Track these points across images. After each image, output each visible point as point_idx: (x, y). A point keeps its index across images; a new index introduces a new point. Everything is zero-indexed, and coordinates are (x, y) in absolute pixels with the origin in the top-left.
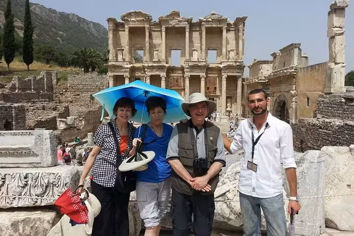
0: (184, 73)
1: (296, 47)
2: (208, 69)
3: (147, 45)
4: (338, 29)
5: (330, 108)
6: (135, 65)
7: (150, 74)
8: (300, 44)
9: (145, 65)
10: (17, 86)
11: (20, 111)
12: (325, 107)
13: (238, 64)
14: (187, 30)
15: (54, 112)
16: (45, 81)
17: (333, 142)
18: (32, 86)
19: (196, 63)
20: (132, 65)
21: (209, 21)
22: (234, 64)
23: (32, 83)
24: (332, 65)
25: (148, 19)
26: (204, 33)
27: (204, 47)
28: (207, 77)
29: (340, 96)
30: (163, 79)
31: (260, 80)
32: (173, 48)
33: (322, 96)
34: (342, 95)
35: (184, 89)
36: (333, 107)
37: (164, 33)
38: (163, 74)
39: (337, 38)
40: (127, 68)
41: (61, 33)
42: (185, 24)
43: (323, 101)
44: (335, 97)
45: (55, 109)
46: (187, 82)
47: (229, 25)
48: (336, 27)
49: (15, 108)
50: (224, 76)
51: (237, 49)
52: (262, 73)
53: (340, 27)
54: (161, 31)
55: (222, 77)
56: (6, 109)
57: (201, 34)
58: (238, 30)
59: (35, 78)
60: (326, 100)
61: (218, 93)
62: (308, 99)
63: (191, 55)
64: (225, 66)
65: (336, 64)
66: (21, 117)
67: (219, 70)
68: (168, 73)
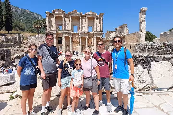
0: (79, 36)
1: (125, 26)
2: (89, 35)
3: (63, 23)
4: (143, 19)
5: (140, 50)
6: (58, 32)
7: (65, 36)
8: (127, 25)
9: (63, 32)
10: (5, 41)
11: (8, 52)
12: (138, 49)
13: (101, 32)
14: (80, 18)
15: (23, 52)
16: (18, 38)
17: (143, 62)
18: (12, 40)
19: (84, 32)
20: (57, 32)
21: (89, 15)
22: (99, 32)
23: (12, 39)
24: (141, 33)
25: (63, 13)
26: (87, 19)
27: (87, 25)
28: (88, 37)
29: (144, 45)
30: (70, 38)
31: (110, 39)
32: (74, 25)
33: (136, 45)
34: (145, 44)
35: (79, 43)
36: (141, 49)
37: (70, 19)
38: (70, 36)
39: (143, 22)
40: (55, 33)
41: (22, 18)
42: (79, 15)
43: (137, 47)
44: (142, 45)
45: (23, 51)
46: (80, 39)
47: (97, 16)
48: (142, 18)
49: (6, 50)
50: (95, 37)
51: (100, 26)
52: (111, 36)
53: (144, 18)
54: (69, 18)
55: (94, 38)
56: (2, 51)
57: (86, 20)
58: (101, 19)
59: (13, 37)
60: (138, 46)
61: (93, 44)
62: (130, 46)
63: (82, 28)
64: (96, 33)
65: (142, 32)
66: (9, 55)
67: (93, 35)
68: (72, 36)
